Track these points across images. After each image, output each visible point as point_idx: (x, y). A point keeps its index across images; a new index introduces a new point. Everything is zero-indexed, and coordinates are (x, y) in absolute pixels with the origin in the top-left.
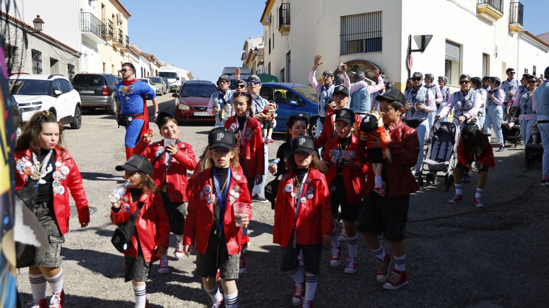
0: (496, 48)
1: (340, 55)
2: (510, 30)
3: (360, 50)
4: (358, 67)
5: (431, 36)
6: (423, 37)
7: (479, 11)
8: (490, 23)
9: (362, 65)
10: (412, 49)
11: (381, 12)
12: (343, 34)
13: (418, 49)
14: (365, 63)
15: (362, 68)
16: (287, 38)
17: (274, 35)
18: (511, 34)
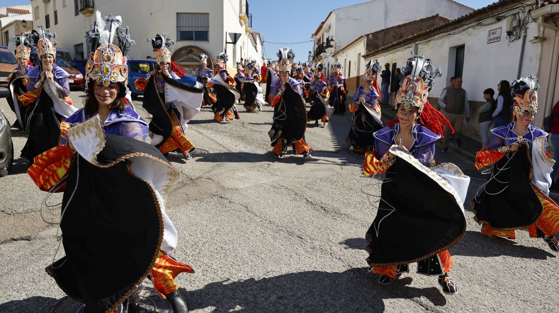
0: (244, 42)
1: (177, 41)
2: (246, 31)
3: (191, 39)
4: (192, 51)
6: (235, 34)
7: (240, 18)
8: (242, 25)
9: (196, 50)
10: (227, 41)
11: (208, 14)
12: (178, 26)
13: (231, 42)
14: (198, 48)
15: (195, 52)
16: (88, 18)
17: (56, 12)
18: (246, 34)
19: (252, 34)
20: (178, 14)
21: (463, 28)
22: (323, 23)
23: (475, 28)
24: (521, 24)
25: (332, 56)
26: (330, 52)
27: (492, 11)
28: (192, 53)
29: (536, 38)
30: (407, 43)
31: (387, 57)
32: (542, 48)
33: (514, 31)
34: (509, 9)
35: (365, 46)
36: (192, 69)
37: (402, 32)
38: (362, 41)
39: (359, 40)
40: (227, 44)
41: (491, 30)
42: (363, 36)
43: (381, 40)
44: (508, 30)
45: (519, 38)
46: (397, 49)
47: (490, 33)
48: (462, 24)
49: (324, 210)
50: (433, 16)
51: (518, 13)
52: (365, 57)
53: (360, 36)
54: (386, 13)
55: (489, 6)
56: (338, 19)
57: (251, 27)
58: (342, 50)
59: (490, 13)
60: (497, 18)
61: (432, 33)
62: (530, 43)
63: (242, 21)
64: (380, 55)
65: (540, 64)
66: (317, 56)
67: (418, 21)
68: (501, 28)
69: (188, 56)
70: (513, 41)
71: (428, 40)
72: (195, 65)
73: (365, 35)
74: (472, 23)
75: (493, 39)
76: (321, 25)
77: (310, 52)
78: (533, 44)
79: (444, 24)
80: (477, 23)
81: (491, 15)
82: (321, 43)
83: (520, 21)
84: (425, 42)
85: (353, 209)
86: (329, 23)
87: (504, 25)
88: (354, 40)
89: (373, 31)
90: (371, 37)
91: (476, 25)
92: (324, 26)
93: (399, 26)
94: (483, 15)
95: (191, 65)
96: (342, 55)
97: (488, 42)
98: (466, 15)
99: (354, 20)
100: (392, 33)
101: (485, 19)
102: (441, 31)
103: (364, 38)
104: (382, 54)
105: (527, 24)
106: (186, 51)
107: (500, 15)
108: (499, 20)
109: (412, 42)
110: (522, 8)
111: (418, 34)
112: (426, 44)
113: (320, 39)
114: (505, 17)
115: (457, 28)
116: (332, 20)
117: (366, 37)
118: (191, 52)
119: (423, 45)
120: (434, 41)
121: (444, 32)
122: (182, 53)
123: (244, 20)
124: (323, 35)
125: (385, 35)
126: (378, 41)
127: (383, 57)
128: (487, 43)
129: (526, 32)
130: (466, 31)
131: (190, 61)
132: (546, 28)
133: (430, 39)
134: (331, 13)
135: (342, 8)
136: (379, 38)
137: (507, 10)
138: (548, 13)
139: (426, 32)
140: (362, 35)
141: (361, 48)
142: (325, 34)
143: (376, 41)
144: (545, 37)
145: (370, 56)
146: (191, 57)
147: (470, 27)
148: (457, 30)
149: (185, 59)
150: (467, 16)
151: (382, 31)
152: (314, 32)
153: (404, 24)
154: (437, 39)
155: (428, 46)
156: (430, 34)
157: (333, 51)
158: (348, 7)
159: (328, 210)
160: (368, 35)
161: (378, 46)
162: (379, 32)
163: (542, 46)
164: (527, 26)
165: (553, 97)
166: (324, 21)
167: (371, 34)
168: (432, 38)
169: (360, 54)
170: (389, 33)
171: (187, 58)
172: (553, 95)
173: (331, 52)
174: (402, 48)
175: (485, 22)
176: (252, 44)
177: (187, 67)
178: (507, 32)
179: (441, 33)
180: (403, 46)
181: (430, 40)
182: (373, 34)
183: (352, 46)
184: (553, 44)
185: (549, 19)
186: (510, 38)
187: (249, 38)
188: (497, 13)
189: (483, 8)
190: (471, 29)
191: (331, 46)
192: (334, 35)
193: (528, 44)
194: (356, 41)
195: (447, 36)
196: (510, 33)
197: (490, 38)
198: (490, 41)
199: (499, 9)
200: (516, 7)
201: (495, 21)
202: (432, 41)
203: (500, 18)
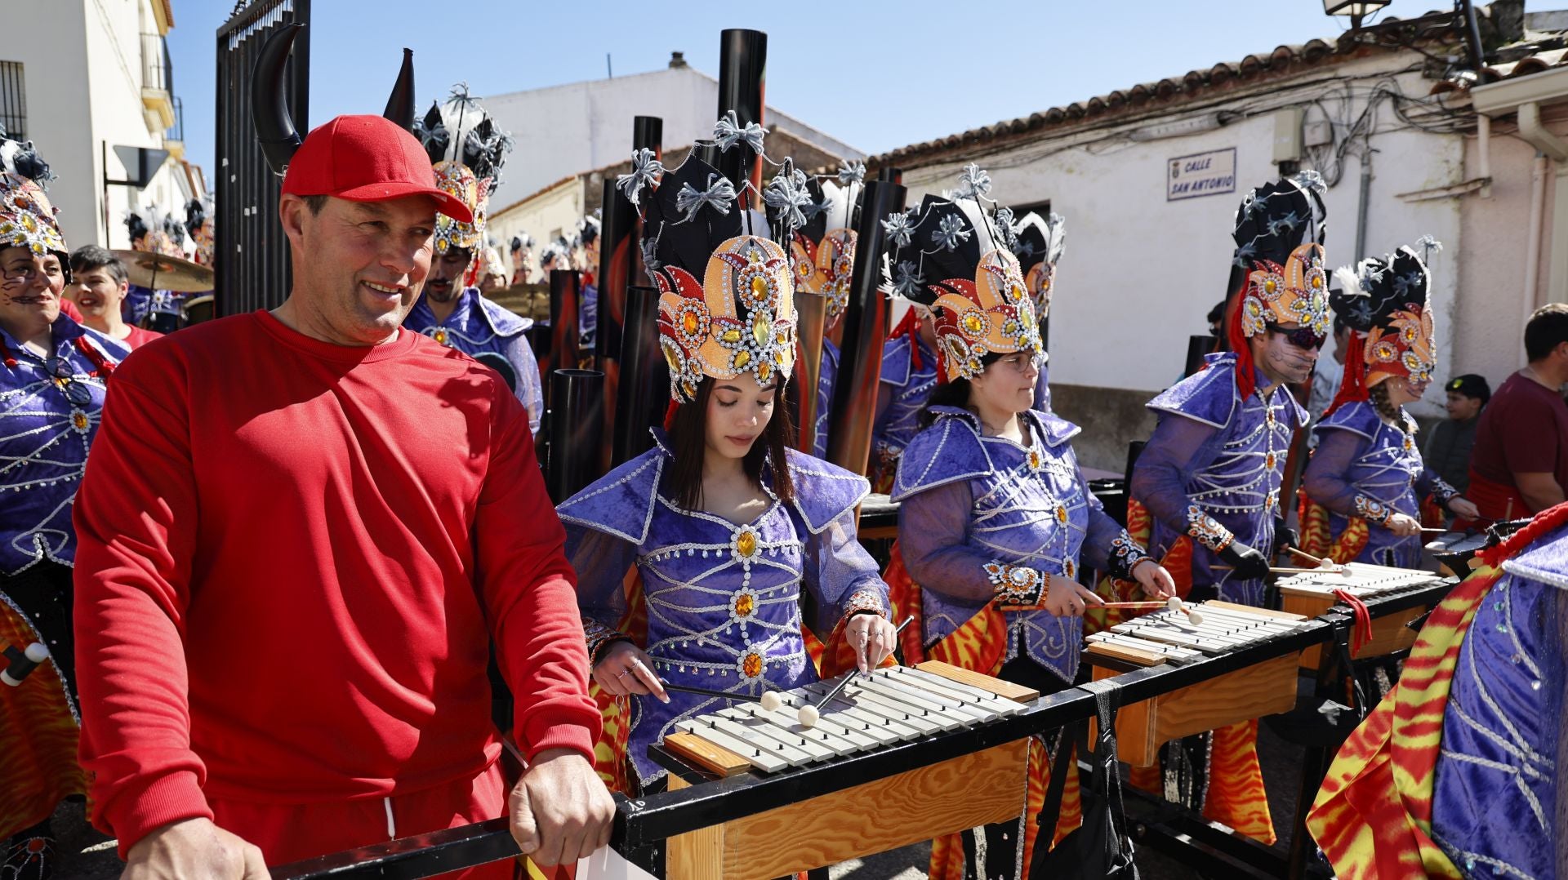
5: (163, 152)
6: (143, 153)
7: (147, 104)
8: (151, 130)
11: (18, 64)
13: (128, 179)
19: (184, 164)
21: (1038, 149)
23: (1094, 148)
24: (1343, 137)
27: (1193, 91)
32: (1463, 212)
33: (1310, 159)
39: (555, 190)
40: (110, 187)
41: (1177, 155)
42: (572, 179)
44: (1285, 157)
45: (1336, 183)
47: (1176, 165)
51: (1319, 101)
53: (560, 178)
55: (1192, 73)
60: (1218, 117)
62: (1398, 201)
63: (154, 117)
68: (1234, 149)
73: (579, 176)
74: (1082, 132)
75: (1199, 186)
78: (1414, 205)
80: (1104, 133)
81: (1183, 108)
83: (1332, 126)
87: (1256, 139)
90: (598, 182)
91: (1108, 138)
94: (1148, 106)
97: (1173, 197)
98: (1074, 104)
101: (1151, 118)
102: (931, 159)
103: (577, 182)
105: (1367, 137)
107: (1227, 108)
108: (1223, 121)
110: (1339, 86)
114: (1252, 114)
117: (582, 183)
121: (940, 162)
123: (161, 114)
128: (1165, 198)
129: (1366, 162)
130: (1050, 159)
140: (569, 175)
147: (1070, 147)
160: (587, 177)
163: (1464, 215)
164: (1374, 142)
167: (595, 171)
175: (1154, 127)
178: (1282, 163)
179: (927, 165)
182: (602, 173)
187: (173, 179)
188: (1215, 97)
190: (1079, 154)
193: (1387, 207)
194: (543, 192)
196: (1288, 168)
197: (1179, 181)
198: (1178, 193)
201: (1200, 127)
203: (1226, 117)
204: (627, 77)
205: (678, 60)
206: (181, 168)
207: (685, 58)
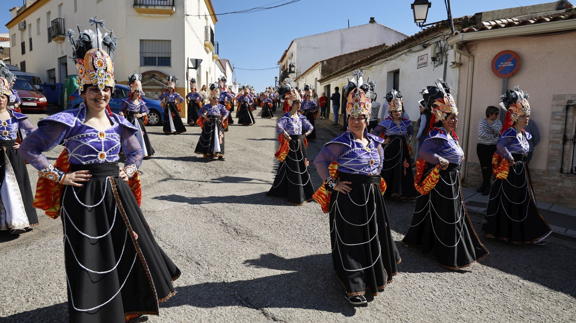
0: (210, 68)
1: (140, 66)
2: (213, 58)
3: (154, 64)
4: (155, 75)
5: (202, 60)
6: (197, 60)
7: (205, 45)
8: (208, 52)
9: (158, 74)
10: (189, 67)
11: (170, 41)
12: (142, 52)
13: (193, 67)
14: (160, 73)
15: (158, 76)
16: (59, 45)
17: (31, 40)
18: (213, 61)
19: (219, 60)
20: (141, 41)
21: (397, 55)
22: (287, 51)
23: (407, 54)
24: (443, 51)
25: (294, 81)
26: (291, 78)
27: (419, 39)
28: (155, 77)
29: (454, 63)
30: (353, 68)
31: (338, 82)
32: (460, 72)
33: (438, 57)
34: (432, 38)
35: (321, 71)
36: (154, 93)
37: (353, 59)
38: (318, 67)
39: (316, 66)
40: (189, 69)
41: (419, 56)
42: (318, 63)
43: (335, 66)
44: (432, 57)
45: (442, 63)
46: (346, 74)
47: (419, 59)
48: (396, 51)
49: (237, 232)
50: (380, 45)
51: (440, 41)
52: (321, 81)
53: (315, 63)
54: (342, 42)
55: (416, 34)
56: (299, 47)
57: (218, 53)
58: (302, 76)
59: (418, 41)
60: (423, 46)
61: (373, 59)
62: (450, 68)
63: (208, 49)
64: (332, 80)
65: (459, 87)
66: (282, 81)
67: (367, 50)
68: (427, 54)
69: (151, 81)
70: (437, 66)
71: (370, 65)
72: (158, 89)
73: (320, 62)
74: (404, 50)
75: (422, 64)
76: (285, 53)
77: (276, 78)
78: (452, 69)
79: (381, 51)
80: (408, 49)
81: (419, 43)
82: (286, 69)
83: (441, 48)
84: (368, 67)
85: (267, 230)
86: (291, 51)
87: (429, 52)
88: (311, 67)
89: (327, 58)
90: (326, 63)
91: (408, 52)
92: (287, 54)
93: (350, 53)
94: (412, 43)
95: (154, 89)
96: (302, 80)
98: (399, 42)
99: (314, 48)
100: (344, 60)
101: (414, 46)
102: (380, 57)
103: (320, 64)
104: (334, 79)
105: (447, 51)
106: (149, 76)
107: (426, 43)
108: (425, 47)
109: (357, 68)
110: (443, 37)
111: (361, 60)
112: (369, 69)
113: (284, 66)
114: (430, 45)
115: (392, 54)
116: (294, 48)
118: (153, 76)
119: (367, 70)
120: (375, 66)
121: (382, 58)
122: (145, 77)
124: (287, 62)
125: (338, 62)
126: (332, 67)
127: (335, 81)
128: (416, 68)
129: (447, 58)
130: (400, 57)
131: (152, 85)
132: (462, 55)
133: (372, 64)
134: (293, 42)
135: (303, 38)
136: (333, 64)
137: (431, 38)
138: (461, 41)
139: (368, 58)
140: (317, 62)
141: (317, 73)
142: (289, 61)
143: (330, 67)
144: (461, 62)
145: (324, 80)
146: (154, 81)
147: (403, 54)
148: (393, 56)
149: (148, 83)
150: (400, 44)
151: (336, 58)
152: (279, 59)
153: (355, 52)
154: (378, 64)
155: (370, 71)
156: (371, 60)
157: (295, 77)
158: (308, 36)
159: (239, 232)
160: (323, 62)
161: (332, 71)
162: (333, 59)
163: (460, 70)
164: (447, 53)
165: (470, 117)
166: (287, 49)
167: (325, 60)
168: (373, 64)
169: (316, 79)
170: (342, 60)
171: (150, 82)
172: (470, 115)
173: (294, 77)
174: (349, 73)
175: (414, 49)
176: (220, 70)
177: (150, 91)
178: (432, 58)
179: (380, 59)
180: (351, 71)
181: (372, 66)
182: (327, 61)
183: (310, 72)
184: (467, 69)
185: (463, 47)
186: (434, 63)
187: (215, 64)
188: (424, 41)
189: (412, 36)
190: (404, 55)
191: (293, 72)
192: (296, 62)
193: (449, 69)
194: (313, 67)
195: (386, 62)
196: (434, 59)
197: (419, 63)
198: (419, 66)
199: (425, 38)
200: (438, 36)
201: (422, 48)
202: (373, 66)
203: (426, 45)
204: (354, 27)
205: (372, 20)
206: (218, 61)
207: (375, 19)
